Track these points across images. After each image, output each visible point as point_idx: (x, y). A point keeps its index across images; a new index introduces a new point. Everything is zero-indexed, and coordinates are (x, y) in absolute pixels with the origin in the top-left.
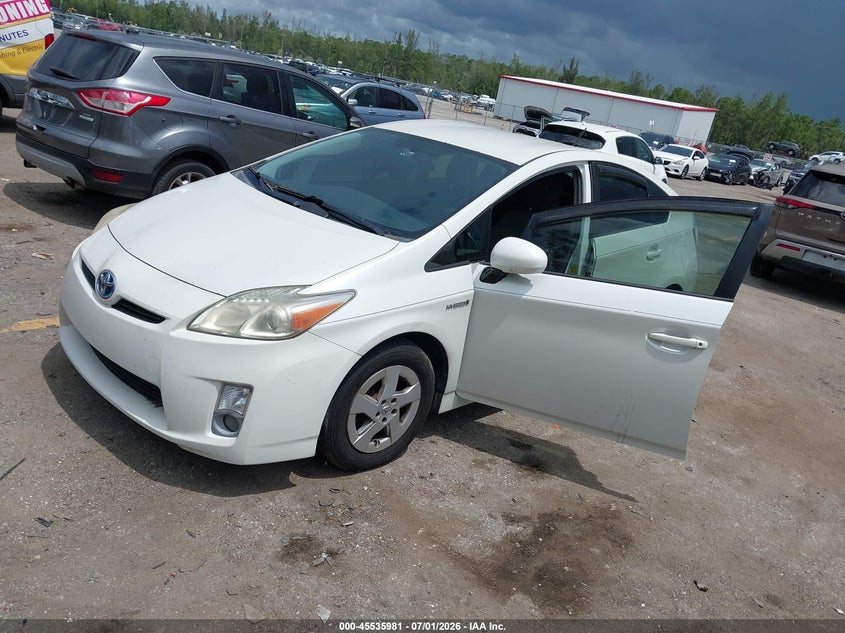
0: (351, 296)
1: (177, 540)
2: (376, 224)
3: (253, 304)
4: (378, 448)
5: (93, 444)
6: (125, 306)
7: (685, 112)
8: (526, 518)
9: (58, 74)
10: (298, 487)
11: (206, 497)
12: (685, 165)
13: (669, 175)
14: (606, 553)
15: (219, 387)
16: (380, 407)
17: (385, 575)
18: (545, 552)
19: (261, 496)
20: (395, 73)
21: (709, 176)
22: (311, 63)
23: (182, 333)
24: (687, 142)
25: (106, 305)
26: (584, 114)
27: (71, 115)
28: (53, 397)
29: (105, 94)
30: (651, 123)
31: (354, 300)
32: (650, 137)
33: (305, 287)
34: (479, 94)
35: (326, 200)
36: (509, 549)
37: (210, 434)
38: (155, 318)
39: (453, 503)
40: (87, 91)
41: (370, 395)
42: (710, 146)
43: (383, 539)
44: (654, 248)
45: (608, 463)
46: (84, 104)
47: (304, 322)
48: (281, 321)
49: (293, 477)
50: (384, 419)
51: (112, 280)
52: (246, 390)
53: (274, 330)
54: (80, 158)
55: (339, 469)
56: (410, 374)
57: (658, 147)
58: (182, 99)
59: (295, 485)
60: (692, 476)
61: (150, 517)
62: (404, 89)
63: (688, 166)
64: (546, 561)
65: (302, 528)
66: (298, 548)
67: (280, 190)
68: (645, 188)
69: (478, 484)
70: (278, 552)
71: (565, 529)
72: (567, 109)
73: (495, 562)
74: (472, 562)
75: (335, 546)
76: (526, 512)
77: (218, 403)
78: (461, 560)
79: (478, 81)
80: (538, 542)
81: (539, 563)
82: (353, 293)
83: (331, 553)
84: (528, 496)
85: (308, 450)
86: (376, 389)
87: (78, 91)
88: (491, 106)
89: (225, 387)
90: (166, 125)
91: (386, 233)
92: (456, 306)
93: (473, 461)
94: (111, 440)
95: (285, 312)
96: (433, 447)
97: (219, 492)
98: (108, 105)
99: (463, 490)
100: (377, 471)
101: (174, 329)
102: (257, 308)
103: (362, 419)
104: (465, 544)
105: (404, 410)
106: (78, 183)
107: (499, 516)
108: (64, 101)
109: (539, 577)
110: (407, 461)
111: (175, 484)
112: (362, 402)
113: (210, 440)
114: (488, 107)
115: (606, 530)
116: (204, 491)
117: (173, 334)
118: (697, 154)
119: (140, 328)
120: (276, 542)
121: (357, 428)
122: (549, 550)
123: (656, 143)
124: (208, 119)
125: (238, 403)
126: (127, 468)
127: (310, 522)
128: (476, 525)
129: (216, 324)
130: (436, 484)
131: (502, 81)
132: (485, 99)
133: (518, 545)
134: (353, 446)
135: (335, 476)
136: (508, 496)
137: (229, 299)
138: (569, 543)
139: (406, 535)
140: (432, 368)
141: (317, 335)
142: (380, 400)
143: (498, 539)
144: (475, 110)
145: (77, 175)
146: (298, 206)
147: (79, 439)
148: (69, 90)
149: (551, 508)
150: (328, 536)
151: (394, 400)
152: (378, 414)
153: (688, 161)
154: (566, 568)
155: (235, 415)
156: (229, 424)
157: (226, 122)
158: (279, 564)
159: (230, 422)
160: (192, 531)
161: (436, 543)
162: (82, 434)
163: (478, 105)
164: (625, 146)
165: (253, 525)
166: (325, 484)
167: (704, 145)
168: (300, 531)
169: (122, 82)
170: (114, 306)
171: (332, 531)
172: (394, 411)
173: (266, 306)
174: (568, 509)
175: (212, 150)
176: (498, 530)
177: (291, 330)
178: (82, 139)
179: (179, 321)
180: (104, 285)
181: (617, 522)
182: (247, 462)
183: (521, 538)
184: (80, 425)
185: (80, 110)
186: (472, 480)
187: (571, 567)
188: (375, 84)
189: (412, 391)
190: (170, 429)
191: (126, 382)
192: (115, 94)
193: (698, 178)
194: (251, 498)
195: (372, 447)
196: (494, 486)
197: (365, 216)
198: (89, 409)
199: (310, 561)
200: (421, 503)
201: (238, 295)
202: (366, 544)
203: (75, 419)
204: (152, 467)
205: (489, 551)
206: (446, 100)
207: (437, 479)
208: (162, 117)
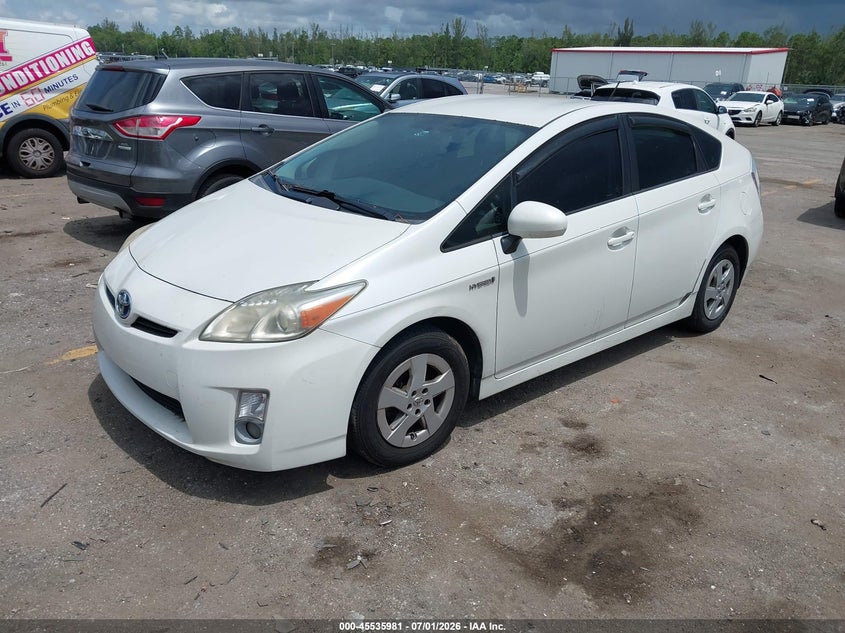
0: (361, 288)
1: (210, 553)
2: (388, 210)
3: (262, 306)
4: (415, 442)
5: (133, 464)
6: (143, 323)
7: (753, 56)
8: (580, 502)
9: (96, 109)
10: (335, 489)
11: (240, 507)
12: (757, 111)
13: (738, 124)
14: (671, 532)
15: (237, 395)
16: (410, 399)
17: (423, 574)
18: (601, 536)
19: (295, 501)
20: (446, 64)
21: (786, 119)
22: (362, 68)
23: (195, 344)
24: (759, 87)
25: (125, 325)
26: (642, 75)
27: (110, 146)
28: (97, 421)
29: (138, 121)
30: (718, 73)
31: (366, 290)
32: (715, 89)
33: (312, 283)
34: (533, 72)
35: (340, 193)
36: (559, 536)
37: (235, 444)
38: (168, 332)
39: (500, 492)
40: (122, 122)
41: (398, 387)
42: (786, 88)
43: (421, 536)
44: (706, 198)
45: (672, 434)
46: (121, 135)
47: (314, 319)
48: (289, 320)
49: (331, 479)
50: (418, 411)
51: (128, 299)
52: (263, 395)
53: (285, 331)
54: (124, 188)
55: (378, 466)
56: (438, 361)
57: (726, 97)
58: (212, 116)
59: (332, 487)
60: (770, 440)
61: (184, 533)
62: (448, 77)
63: (761, 112)
64: (601, 546)
65: (338, 531)
66: (332, 553)
67: (296, 190)
68: (689, 136)
69: (527, 470)
70: (312, 558)
71: (623, 510)
72: (622, 73)
73: (543, 551)
74: (519, 554)
75: (370, 547)
76: (579, 495)
77: (238, 411)
78: (506, 552)
79: (531, 59)
80: (592, 526)
81: (593, 549)
82: (364, 284)
83: (367, 555)
84: (582, 478)
85: (339, 449)
86: (404, 381)
87: (114, 123)
88: (546, 82)
89: (242, 394)
90: (199, 143)
91: (398, 217)
92: (480, 285)
93: (522, 446)
94: (150, 458)
95: (292, 312)
96: (477, 435)
97: (253, 500)
98: (143, 132)
99: (511, 477)
100: (417, 465)
101: (186, 341)
102: (264, 310)
103: (393, 414)
104: (510, 535)
105: (438, 400)
106: (125, 212)
107: (549, 502)
108: (103, 134)
109: (593, 564)
110: (450, 453)
111: (210, 497)
112: (390, 396)
113: (235, 449)
114: (544, 84)
115: (670, 507)
116: (239, 501)
117: (186, 346)
118: (769, 97)
119: (156, 343)
120: (309, 547)
121: (390, 423)
122: (604, 533)
123: (724, 93)
124: (240, 131)
125: (259, 409)
126: (164, 485)
127: (346, 524)
128: (523, 513)
129: (229, 330)
130: (481, 474)
131: (554, 55)
132: (540, 76)
133: (570, 531)
134: (387, 442)
135: (373, 474)
136: (559, 480)
137: (238, 304)
138: (627, 525)
139: (447, 530)
140: (463, 352)
141: (330, 331)
142: (410, 392)
143: (547, 526)
144: (529, 88)
145: (124, 205)
146: (310, 203)
147: (121, 459)
148: (106, 123)
149: (608, 488)
150: (363, 537)
151: (425, 390)
152: (410, 406)
153: (761, 106)
154: (624, 552)
155: (255, 422)
156: (253, 431)
157: (259, 132)
158: (312, 570)
159: (251, 429)
160: (225, 542)
161: (479, 535)
162: (122, 454)
163: (533, 83)
164: (683, 99)
165: (287, 532)
166: (363, 483)
167: (778, 87)
168: (335, 535)
169: (154, 107)
170: (133, 325)
171: (368, 532)
172: (427, 402)
173: (274, 307)
174: (627, 489)
175: (248, 162)
176: (547, 517)
177: (301, 329)
178: (125, 168)
179: (189, 333)
180: (123, 304)
181: (682, 498)
182: (275, 468)
183: (574, 523)
184: (121, 446)
185: (119, 141)
186: (520, 466)
187: (630, 550)
188: (417, 76)
189: (445, 379)
190: (195, 442)
191: (155, 400)
192: (147, 120)
193: (774, 124)
194: (285, 504)
195: (408, 441)
196: (544, 470)
197: (375, 203)
198: (131, 429)
199: (344, 565)
200: (464, 495)
201: (247, 299)
202: (404, 543)
203: (117, 440)
204: (189, 482)
205: (537, 541)
206: (499, 83)
207: (482, 468)
208: (195, 136)
